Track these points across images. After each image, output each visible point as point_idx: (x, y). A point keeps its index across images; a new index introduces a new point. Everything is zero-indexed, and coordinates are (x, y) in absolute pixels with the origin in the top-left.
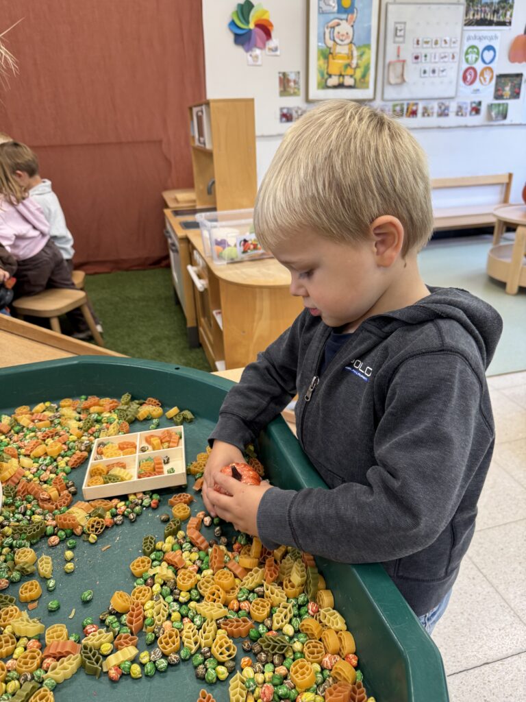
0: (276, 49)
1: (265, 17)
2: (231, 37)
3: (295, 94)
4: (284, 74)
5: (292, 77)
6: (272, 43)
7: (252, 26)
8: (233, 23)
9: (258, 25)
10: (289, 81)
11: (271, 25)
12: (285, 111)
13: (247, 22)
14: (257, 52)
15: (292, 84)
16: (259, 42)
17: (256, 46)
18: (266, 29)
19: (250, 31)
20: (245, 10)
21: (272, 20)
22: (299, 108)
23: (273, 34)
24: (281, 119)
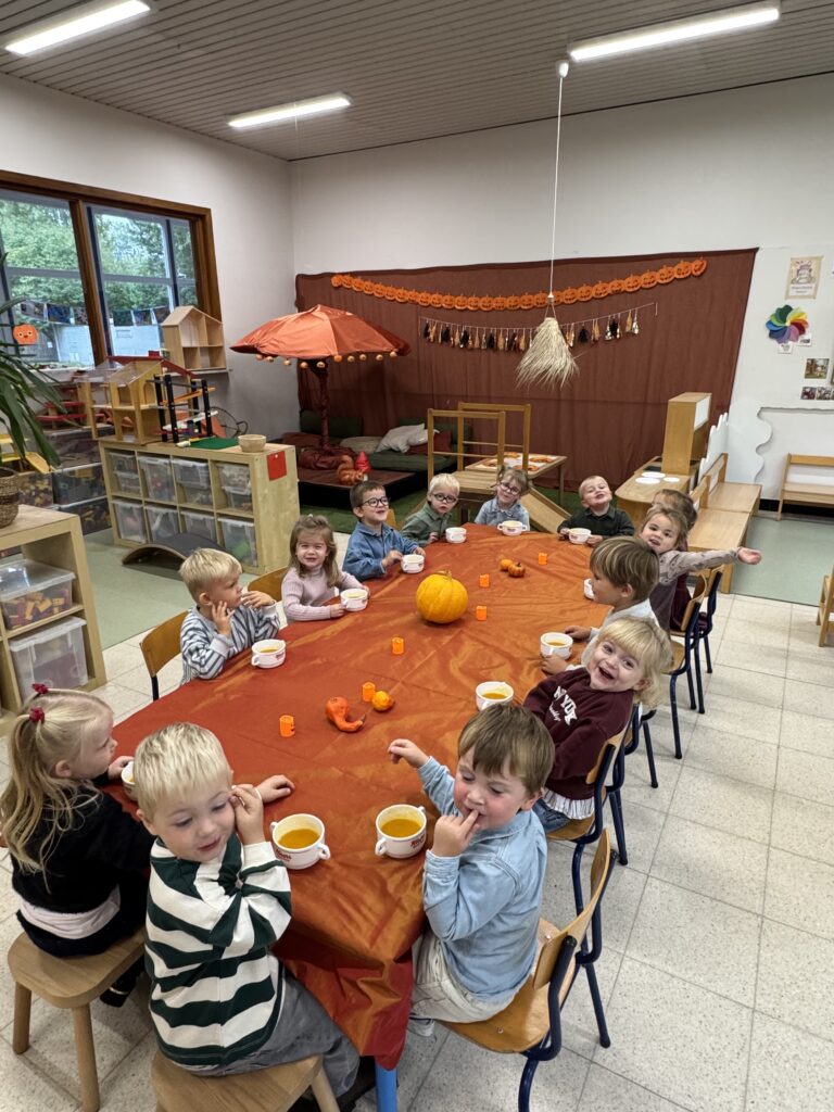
0: (808, 341)
1: (802, 317)
2: (768, 332)
3: (820, 377)
4: (813, 360)
5: (820, 363)
6: (807, 336)
7: (788, 324)
8: (770, 323)
9: (793, 323)
10: (816, 366)
11: (806, 323)
12: (808, 390)
13: (785, 321)
14: (790, 343)
15: (819, 369)
16: (792, 336)
17: (788, 338)
18: (800, 327)
19: (786, 327)
20: (784, 312)
21: (807, 320)
22: (823, 388)
23: (807, 330)
24: (802, 398)
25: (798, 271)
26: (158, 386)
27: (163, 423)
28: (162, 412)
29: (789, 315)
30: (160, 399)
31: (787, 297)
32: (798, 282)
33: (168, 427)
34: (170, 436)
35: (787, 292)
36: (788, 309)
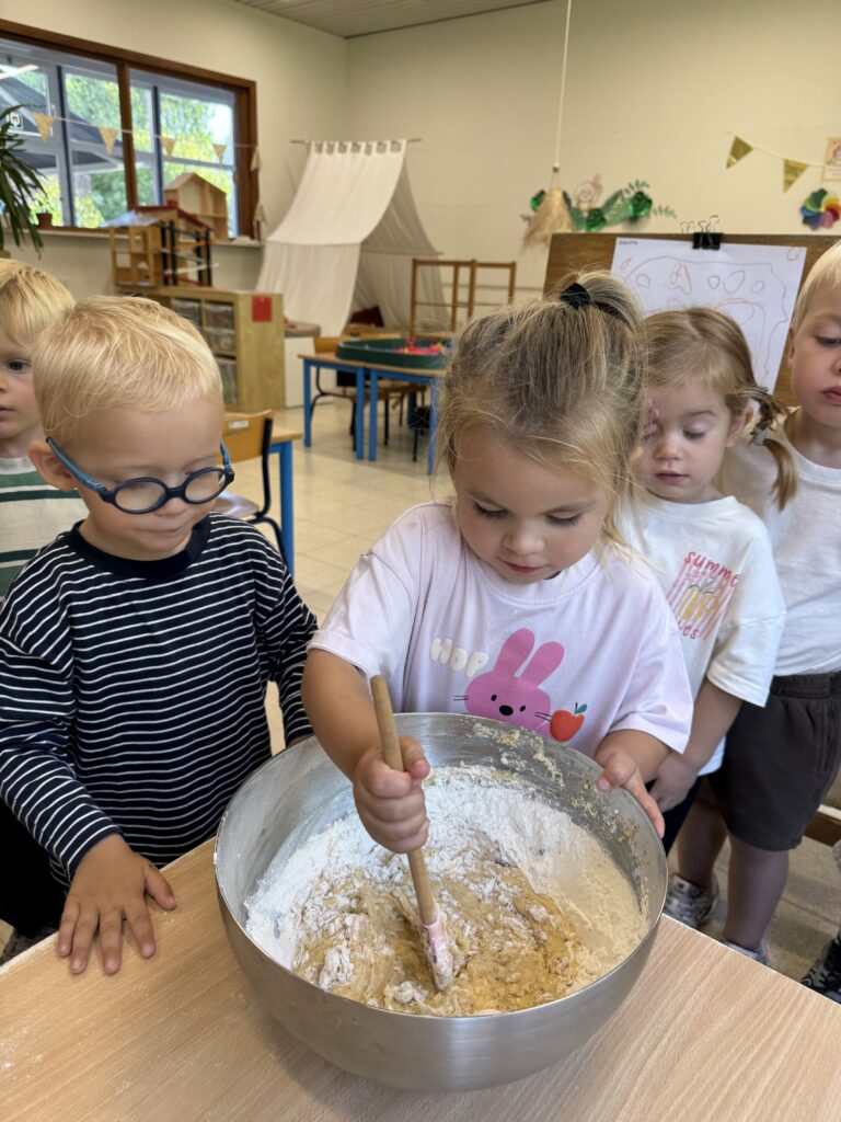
25: (835, 152)
26: (163, 231)
27: (165, 267)
28: (164, 255)
29: (825, 202)
30: (164, 244)
31: (823, 180)
32: (835, 164)
33: (169, 272)
34: (171, 281)
35: (823, 173)
36: (823, 193)
